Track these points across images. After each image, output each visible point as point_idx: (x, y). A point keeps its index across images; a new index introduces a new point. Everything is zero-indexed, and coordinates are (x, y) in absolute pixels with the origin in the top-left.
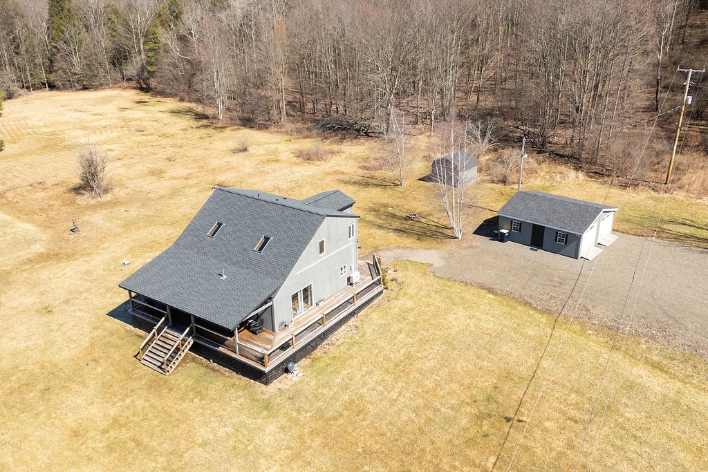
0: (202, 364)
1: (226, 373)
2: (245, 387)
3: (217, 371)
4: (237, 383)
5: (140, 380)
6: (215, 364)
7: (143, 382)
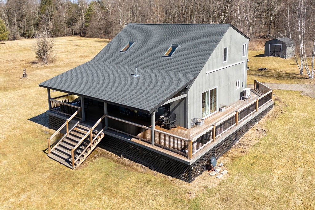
0: (112, 159)
1: (139, 168)
2: (163, 184)
3: (129, 166)
4: (153, 179)
5: (44, 173)
6: (126, 159)
7: (46, 175)
